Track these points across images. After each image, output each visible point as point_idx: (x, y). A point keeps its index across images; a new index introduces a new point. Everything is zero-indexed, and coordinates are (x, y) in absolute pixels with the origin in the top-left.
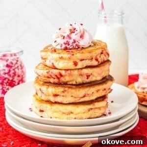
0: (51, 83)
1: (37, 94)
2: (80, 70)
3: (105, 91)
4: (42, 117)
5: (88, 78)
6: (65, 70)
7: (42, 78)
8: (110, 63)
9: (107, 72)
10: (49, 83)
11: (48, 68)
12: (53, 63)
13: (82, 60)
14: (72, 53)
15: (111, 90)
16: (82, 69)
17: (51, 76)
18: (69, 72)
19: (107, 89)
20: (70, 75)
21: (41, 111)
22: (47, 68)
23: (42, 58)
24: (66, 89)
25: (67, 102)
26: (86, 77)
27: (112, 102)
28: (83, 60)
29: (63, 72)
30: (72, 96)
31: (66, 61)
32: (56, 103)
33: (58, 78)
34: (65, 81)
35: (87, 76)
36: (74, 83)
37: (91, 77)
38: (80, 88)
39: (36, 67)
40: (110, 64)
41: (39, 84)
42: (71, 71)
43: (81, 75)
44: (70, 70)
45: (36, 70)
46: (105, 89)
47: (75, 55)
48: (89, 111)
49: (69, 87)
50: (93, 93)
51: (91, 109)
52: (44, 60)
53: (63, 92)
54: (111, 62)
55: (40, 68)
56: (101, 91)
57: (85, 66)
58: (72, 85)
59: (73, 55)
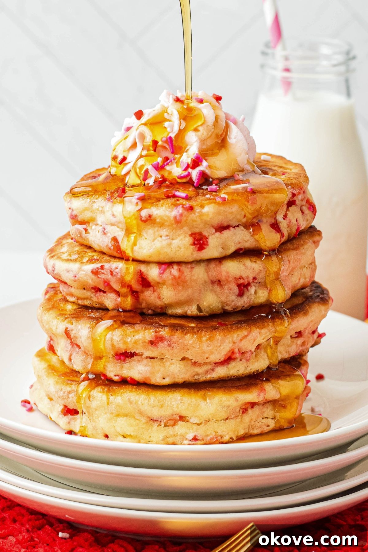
0: (106, 309)
1: (51, 348)
2: (213, 265)
3: (300, 341)
4: (70, 432)
5: (241, 294)
6: (160, 264)
7: (73, 290)
8: (316, 238)
9: (307, 272)
10: (97, 309)
11: (96, 256)
12: (115, 239)
13: (221, 228)
14: (187, 204)
15: (321, 336)
16: (220, 260)
17: (107, 283)
18: (174, 271)
19: (306, 334)
20: (179, 282)
21: (70, 411)
22: (90, 254)
23: (74, 219)
24: (164, 332)
25: (167, 381)
26: (236, 290)
27: (320, 377)
28: (227, 227)
29: (153, 273)
30: (184, 359)
31: (164, 232)
32: (125, 382)
33: (135, 294)
34: (159, 303)
35: (239, 286)
36: (192, 310)
37: (252, 290)
38: (215, 328)
39: (51, 251)
40: (316, 243)
41: (63, 314)
42: (184, 268)
43: (218, 282)
44: (179, 263)
45: (51, 263)
46: (299, 334)
47: (197, 210)
48: (244, 411)
49: (174, 328)
50: (258, 347)
51: (253, 405)
52: (81, 227)
53: (152, 343)
54: (319, 233)
55: (65, 256)
56: (287, 340)
57: (232, 250)
58: (185, 317)
59: (191, 208)
